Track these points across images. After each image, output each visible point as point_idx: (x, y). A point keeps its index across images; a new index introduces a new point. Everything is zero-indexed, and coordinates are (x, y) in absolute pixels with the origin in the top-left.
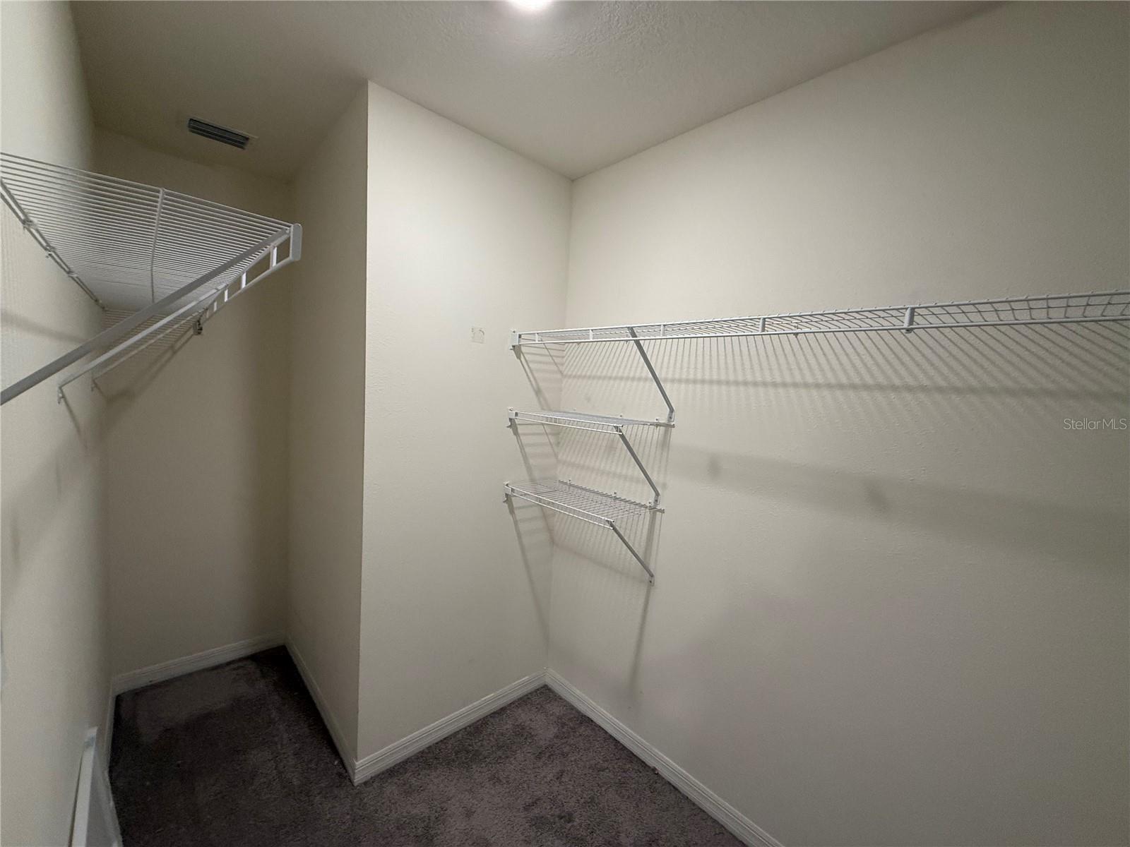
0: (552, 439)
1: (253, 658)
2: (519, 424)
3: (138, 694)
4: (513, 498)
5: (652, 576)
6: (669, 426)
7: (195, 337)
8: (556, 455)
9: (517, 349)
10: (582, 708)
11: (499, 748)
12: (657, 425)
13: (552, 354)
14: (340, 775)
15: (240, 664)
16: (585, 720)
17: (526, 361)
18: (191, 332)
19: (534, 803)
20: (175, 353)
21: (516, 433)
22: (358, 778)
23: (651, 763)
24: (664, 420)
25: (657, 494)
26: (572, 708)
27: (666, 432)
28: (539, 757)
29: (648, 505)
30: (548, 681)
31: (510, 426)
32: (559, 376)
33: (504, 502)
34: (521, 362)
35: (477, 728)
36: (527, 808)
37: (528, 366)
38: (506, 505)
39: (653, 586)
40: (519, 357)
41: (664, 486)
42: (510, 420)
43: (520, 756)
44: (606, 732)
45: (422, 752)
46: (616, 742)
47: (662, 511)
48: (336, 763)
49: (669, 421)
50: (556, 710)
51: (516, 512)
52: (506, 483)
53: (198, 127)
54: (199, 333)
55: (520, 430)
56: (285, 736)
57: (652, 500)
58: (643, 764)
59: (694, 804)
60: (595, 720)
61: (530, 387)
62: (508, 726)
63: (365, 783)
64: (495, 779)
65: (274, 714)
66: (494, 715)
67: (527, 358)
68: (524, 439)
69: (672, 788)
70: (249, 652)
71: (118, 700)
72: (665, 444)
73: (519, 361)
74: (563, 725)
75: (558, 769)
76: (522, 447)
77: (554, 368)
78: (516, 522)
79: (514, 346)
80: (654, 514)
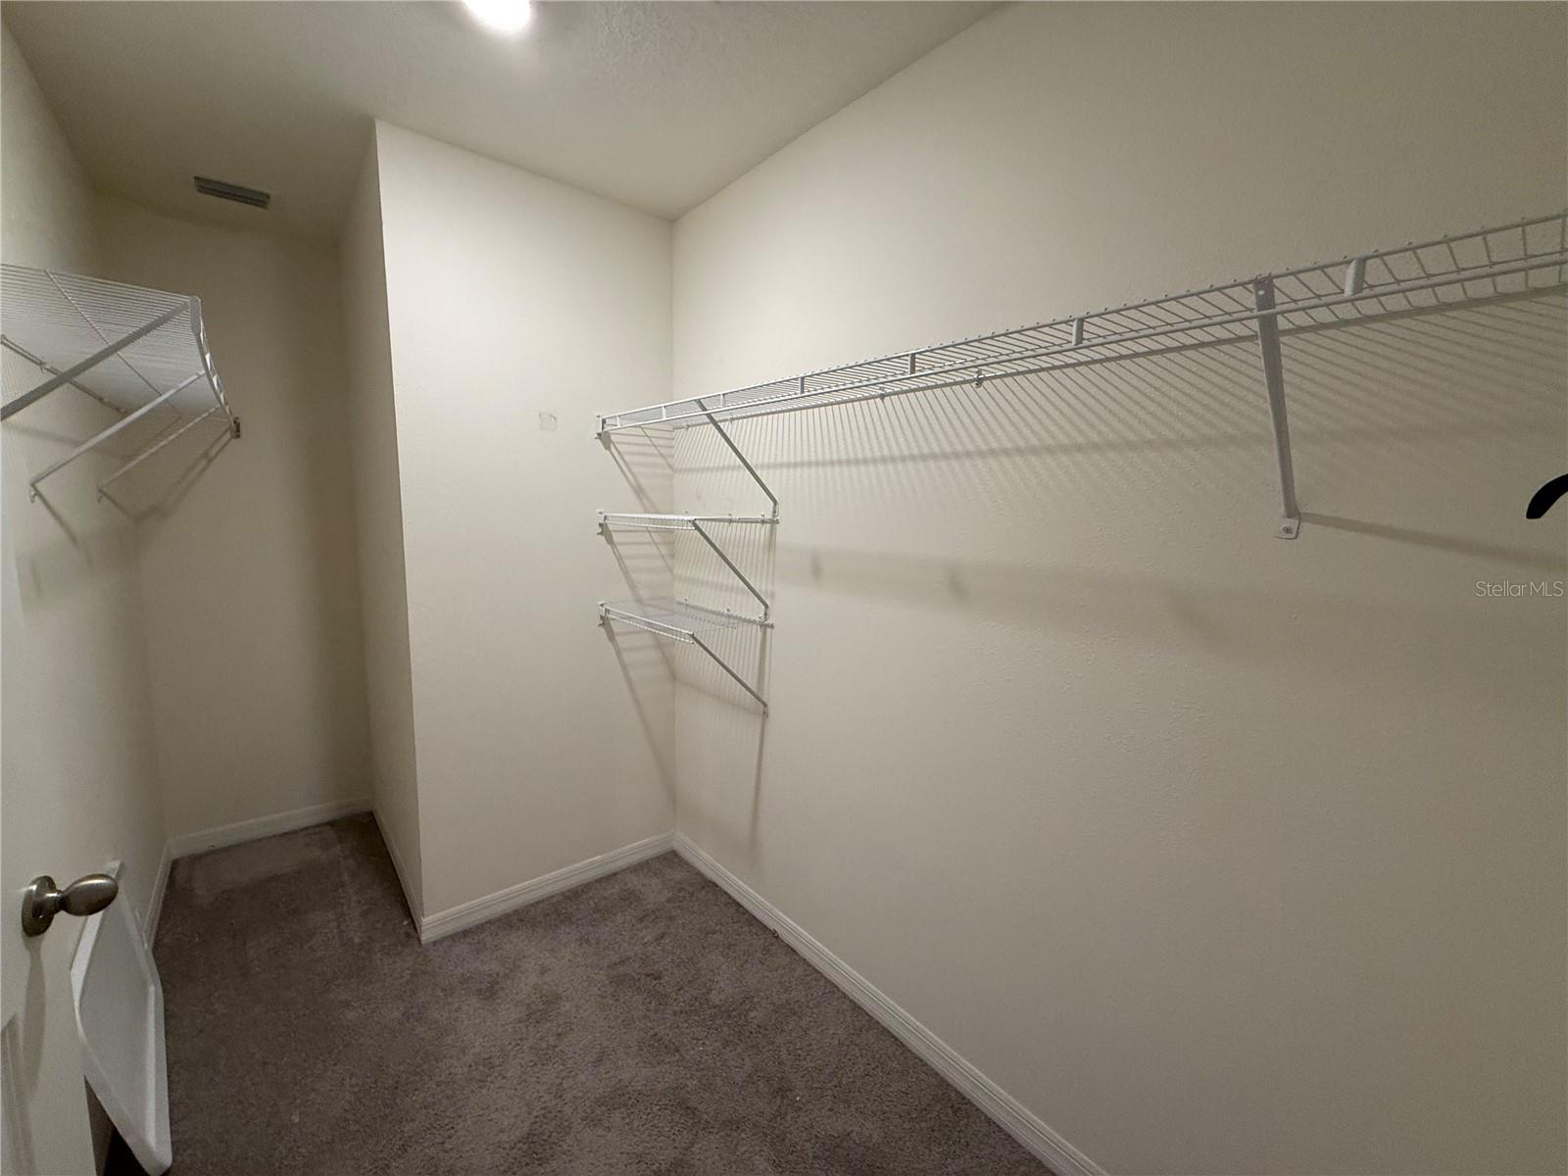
0: (664, 550)
1: (331, 824)
2: (615, 531)
3: (195, 859)
4: (611, 622)
5: (765, 705)
6: (774, 522)
7: (233, 440)
8: (671, 570)
9: (604, 438)
10: (710, 875)
11: (596, 911)
12: (763, 522)
13: (655, 443)
14: (408, 935)
15: (317, 830)
16: (711, 886)
17: (619, 453)
18: (228, 435)
19: (622, 962)
20: (210, 461)
21: (610, 541)
22: (426, 936)
23: (772, 925)
24: (768, 516)
25: (766, 606)
26: (699, 873)
27: (772, 529)
28: (641, 920)
29: (758, 619)
30: (677, 847)
31: (601, 533)
32: (668, 471)
33: (600, 625)
34: (612, 454)
35: (575, 894)
36: (612, 966)
37: (623, 459)
38: (602, 629)
39: (767, 716)
40: (608, 448)
41: (773, 595)
42: (601, 525)
43: (619, 918)
44: (730, 897)
45: (507, 915)
46: (739, 905)
47: (772, 626)
48: (405, 923)
49: (774, 516)
50: (678, 875)
51: (617, 638)
52: (600, 603)
53: (207, 187)
54: (238, 436)
55: (616, 537)
56: (354, 898)
57: (762, 615)
58: (765, 928)
59: (809, 965)
60: (720, 884)
61: (626, 484)
62: (614, 891)
63: (435, 943)
64: (584, 941)
65: (346, 877)
66: (600, 880)
67: (620, 449)
68: (622, 549)
69: (790, 950)
70: (326, 817)
71: (175, 865)
72: (771, 544)
73: (608, 452)
74: (681, 889)
75: (662, 930)
76: (620, 559)
77: (660, 460)
78: (619, 653)
79: (599, 434)
80: (765, 629)
